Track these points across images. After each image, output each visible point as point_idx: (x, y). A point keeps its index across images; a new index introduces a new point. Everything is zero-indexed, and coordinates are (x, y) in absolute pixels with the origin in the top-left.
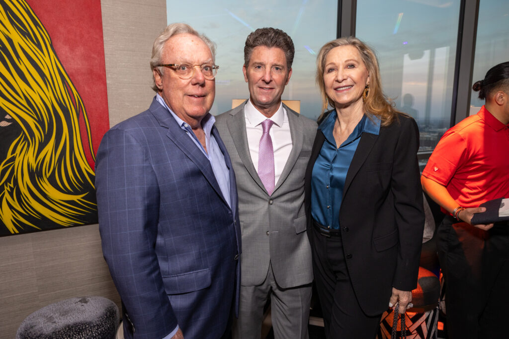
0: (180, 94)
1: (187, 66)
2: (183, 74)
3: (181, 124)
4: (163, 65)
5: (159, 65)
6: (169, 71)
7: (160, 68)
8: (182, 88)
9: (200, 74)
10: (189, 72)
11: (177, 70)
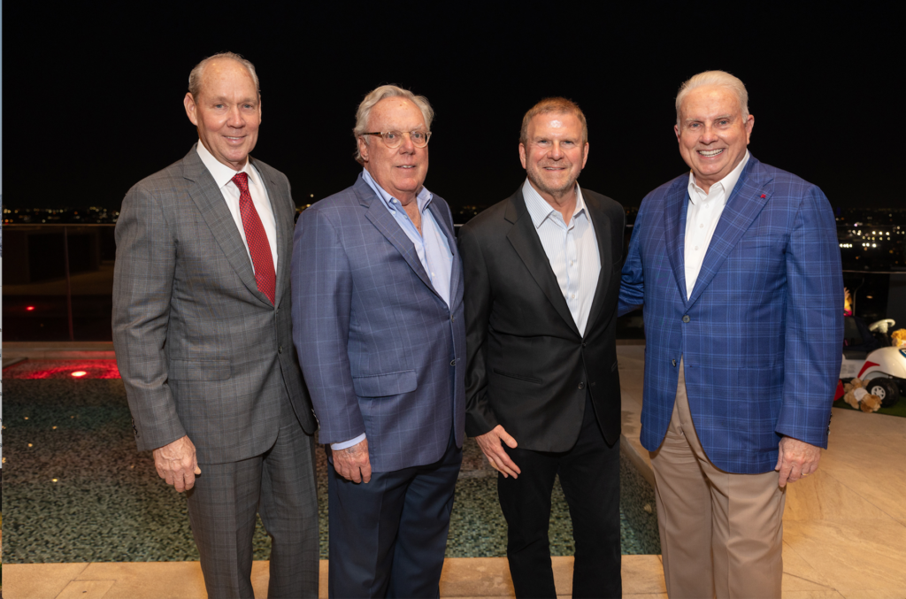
0: (388, 165)
1: (395, 134)
2: (390, 143)
3: (388, 200)
4: (368, 134)
5: (365, 134)
6: (375, 140)
7: (366, 137)
8: (390, 160)
9: (409, 142)
10: (397, 141)
11: (385, 138)
